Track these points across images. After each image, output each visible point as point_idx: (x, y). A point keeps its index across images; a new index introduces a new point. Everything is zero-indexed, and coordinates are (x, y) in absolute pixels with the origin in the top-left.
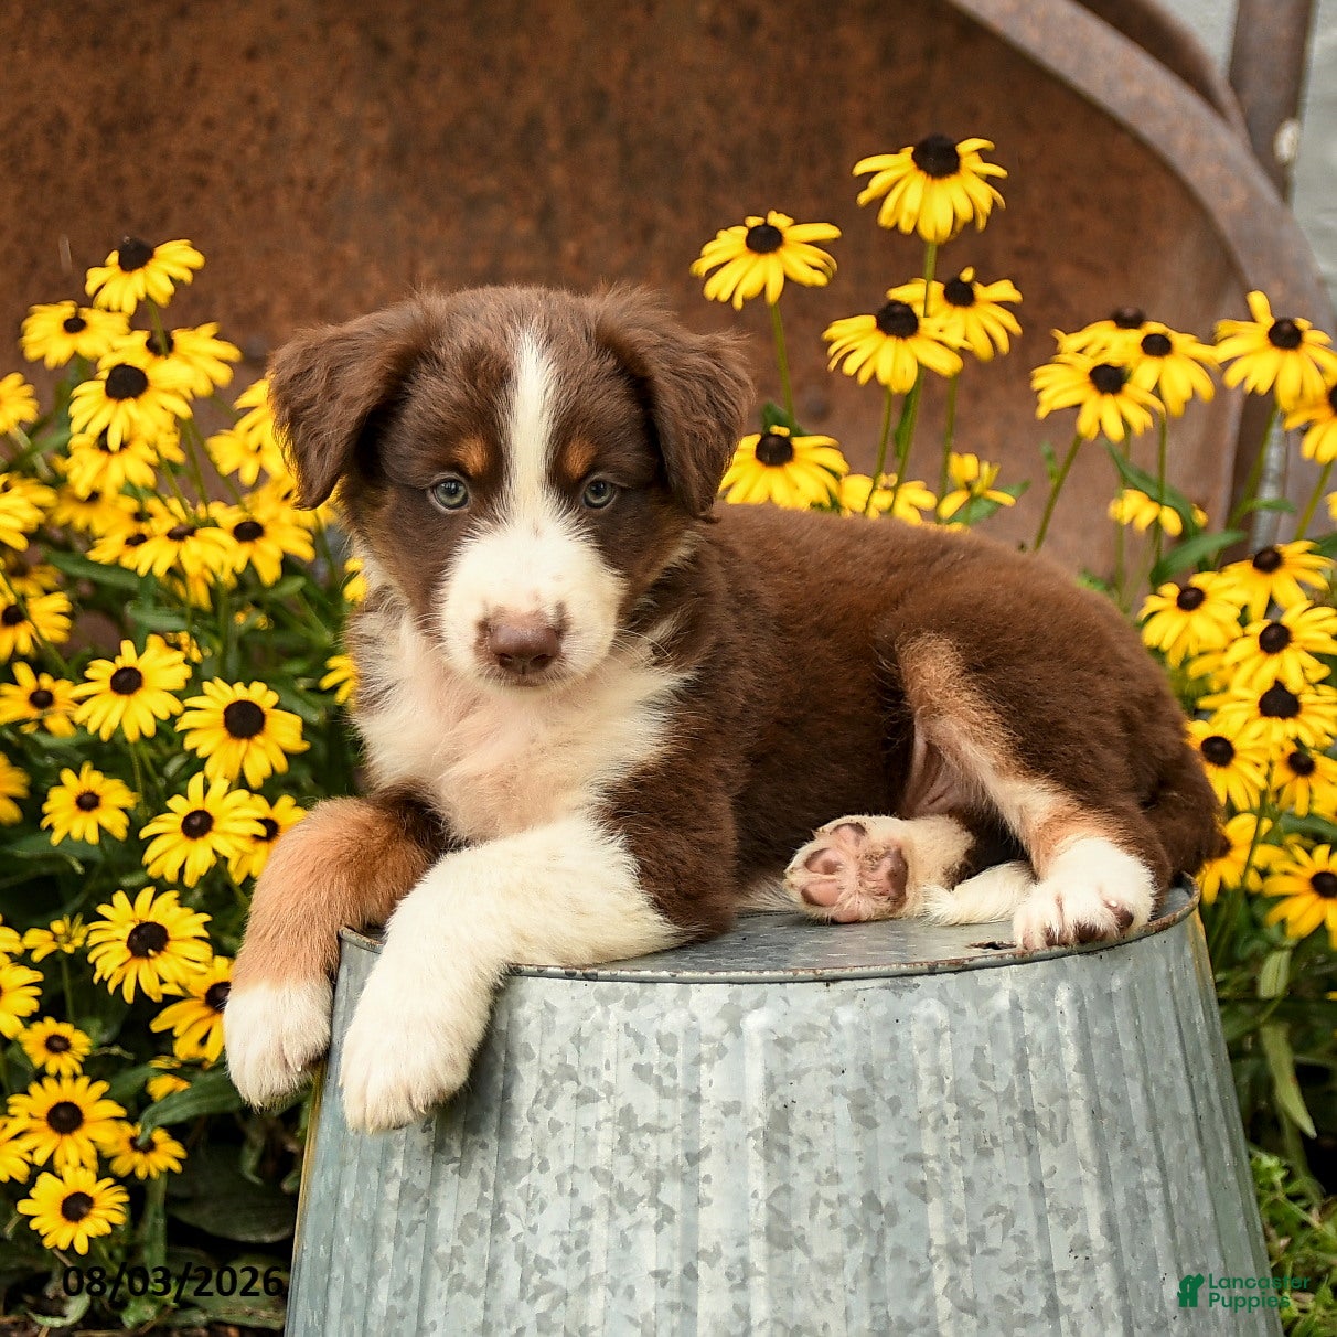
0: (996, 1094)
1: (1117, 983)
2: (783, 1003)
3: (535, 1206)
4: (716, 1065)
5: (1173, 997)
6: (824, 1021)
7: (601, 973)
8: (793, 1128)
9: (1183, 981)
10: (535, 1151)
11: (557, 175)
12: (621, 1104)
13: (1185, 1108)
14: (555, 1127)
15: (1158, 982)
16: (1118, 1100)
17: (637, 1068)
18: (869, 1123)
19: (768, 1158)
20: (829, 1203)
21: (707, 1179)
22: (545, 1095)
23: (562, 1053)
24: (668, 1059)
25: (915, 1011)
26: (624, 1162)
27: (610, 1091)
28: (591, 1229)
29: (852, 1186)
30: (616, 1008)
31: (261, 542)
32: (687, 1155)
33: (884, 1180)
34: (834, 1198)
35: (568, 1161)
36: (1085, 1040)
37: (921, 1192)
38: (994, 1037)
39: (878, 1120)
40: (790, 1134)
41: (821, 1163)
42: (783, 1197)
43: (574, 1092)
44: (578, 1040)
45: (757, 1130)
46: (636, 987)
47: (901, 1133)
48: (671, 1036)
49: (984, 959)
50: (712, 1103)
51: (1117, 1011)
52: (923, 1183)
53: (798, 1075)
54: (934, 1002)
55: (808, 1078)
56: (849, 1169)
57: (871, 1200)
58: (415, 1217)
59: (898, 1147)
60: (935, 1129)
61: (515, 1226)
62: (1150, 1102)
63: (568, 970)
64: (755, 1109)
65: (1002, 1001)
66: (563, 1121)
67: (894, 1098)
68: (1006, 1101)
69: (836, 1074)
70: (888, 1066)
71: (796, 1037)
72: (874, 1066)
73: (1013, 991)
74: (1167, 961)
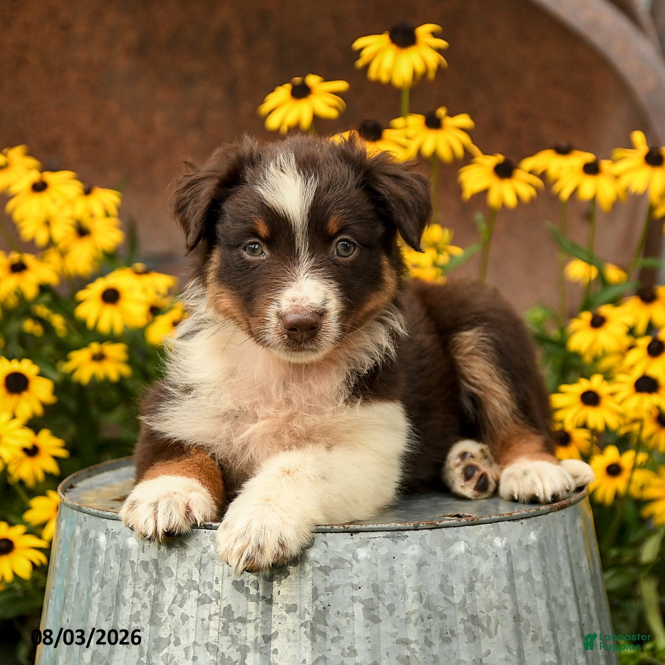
0: (454, 604)
1: (532, 539)
2: (324, 545)
4: (282, 582)
5: (568, 549)
6: (348, 556)
8: (328, 622)
9: (575, 540)
10: (172, 633)
12: (224, 605)
13: (573, 618)
14: (185, 618)
15: (558, 540)
16: (531, 611)
17: (235, 583)
18: (376, 620)
19: (313, 640)
21: (275, 651)
22: (179, 598)
23: (190, 573)
24: (252, 577)
25: (405, 552)
26: (225, 641)
27: (218, 596)
29: (364, 658)
32: (263, 637)
33: (384, 654)
35: (192, 639)
36: (511, 573)
37: (406, 662)
38: (454, 569)
39: (381, 618)
40: (327, 625)
41: (345, 644)
42: (322, 663)
43: (197, 597)
44: (200, 565)
45: (307, 622)
47: (395, 626)
49: (449, 522)
50: (280, 605)
51: (531, 557)
52: (408, 657)
53: (331, 589)
54: (416, 547)
55: (339, 591)
56: (361, 647)
59: (393, 635)
60: (416, 625)
62: (551, 613)
64: (306, 609)
65: (461, 547)
66: (189, 615)
67: (391, 605)
68: (460, 609)
69: (356, 590)
70: (387, 585)
71: (332, 567)
72: (379, 585)
73: (466, 542)
74: (565, 528)
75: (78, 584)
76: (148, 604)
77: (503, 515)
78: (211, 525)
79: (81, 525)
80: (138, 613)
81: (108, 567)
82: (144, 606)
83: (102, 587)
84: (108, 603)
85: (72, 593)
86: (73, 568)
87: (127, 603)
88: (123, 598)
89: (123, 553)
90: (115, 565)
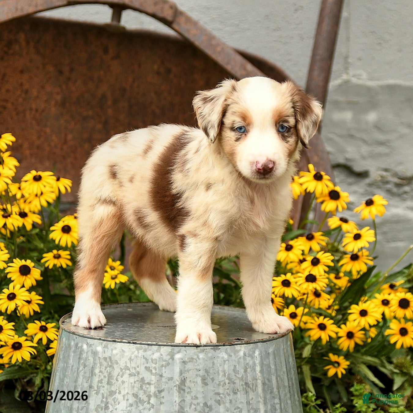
0: (239, 378)
1: (271, 350)
2: (185, 352)
3: (117, 403)
4: (167, 368)
5: (284, 355)
6: (195, 357)
7: (137, 342)
8: (186, 385)
9: (287, 351)
10: (117, 388)
12: (141, 377)
13: (286, 384)
14: (123, 382)
15: (281, 351)
16: (270, 380)
17: (146, 367)
18: (206, 384)
19: (180, 392)
20: (194, 405)
21: (163, 397)
22: (121, 374)
23: (126, 363)
24: (154, 365)
25: (219, 355)
26: (141, 392)
27: (138, 373)
28: (132, 409)
29: (201, 400)
30: (141, 352)
31: (26, 218)
32: (158, 391)
33: (209, 399)
34: (196, 403)
35: (126, 392)
36: (262, 365)
37: (219, 402)
38: (239, 363)
39: (208, 383)
40: (185, 386)
41: (193, 394)
42: (183, 403)
43: (129, 373)
44: (130, 359)
45: (177, 385)
46: (147, 346)
47: (214, 387)
48: (156, 359)
49: (237, 343)
50: (165, 378)
51: (270, 358)
52: (219, 400)
53: (188, 371)
54: (224, 353)
55: (191, 372)
56: (200, 396)
57: (205, 404)
58: (83, 405)
59: (213, 391)
60: (223, 386)
61: (111, 408)
62: (277, 381)
63: (129, 341)
64: (177, 379)
65: (241, 354)
66: (125, 381)
67: (212, 378)
68: (241, 380)
69: (198, 371)
70: (211, 369)
71: (188, 361)
72: (208, 369)
73: (244, 351)
74: (283, 345)
75: (72, 366)
76: (107, 376)
77: (259, 340)
78: (136, 342)
79: (74, 340)
80: (102, 380)
81: (88, 359)
82: (105, 377)
83: (84, 368)
84: (88, 375)
85: (69, 370)
86: (70, 359)
87: (97, 375)
88: (95, 373)
89: (95, 353)
90: (91, 358)
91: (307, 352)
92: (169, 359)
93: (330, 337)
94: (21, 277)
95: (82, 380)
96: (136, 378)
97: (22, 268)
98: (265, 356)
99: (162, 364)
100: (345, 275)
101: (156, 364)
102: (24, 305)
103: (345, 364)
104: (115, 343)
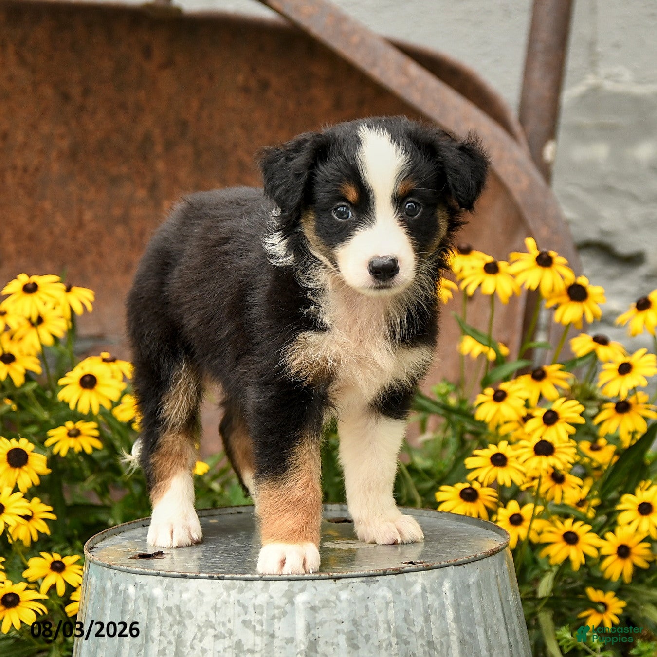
0: (415, 633)
1: (472, 580)
2: (314, 590)
4: (282, 620)
5: (498, 588)
6: (333, 598)
7: (226, 576)
8: (319, 650)
11: (160, 166)
12: (235, 639)
13: (505, 641)
14: (204, 651)
15: (491, 580)
16: (473, 636)
17: (244, 622)
18: (355, 647)
22: (199, 635)
23: (207, 615)
24: (258, 617)
25: (377, 593)
27: (231, 633)
30: (233, 593)
31: (13, 364)
36: (457, 607)
38: (413, 606)
39: (360, 646)
40: (317, 652)
43: (213, 634)
44: (215, 609)
45: (302, 650)
46: (243, 583)
47: (370, 652)
48: (261, 606)
49: (409, 568)
50: (280, 638)
51: (472, 593)
53: (322, 624)
54: (385, 589)
55: (326, 626)
60: (386, 650)
62: (487, 637)
63: (210, 575)
64: (301, 641)
65: (418, 588)
66: (207, 648)
67: (367, 635)
68: (420, 636)
69: (340, 624)
70: (364, 620)
71: (321, 606)
72: (358, 619)
73: (423, 584)
74: (495, 569)
76: (173, 641)
77: (450, 561)
78: (224, 577)
79: (111, 579)
80: (165, 648)
81: (137, 613)
82: (170, 643)
84: (138, 641)
86: (105, 615)
87: (155, 641)
88: (152, 637)
89: (150, 601)
90: (143, 611)
91: (545, 587)
92: (286, 604)
93: (586, 556)
94: (12, 470)
95: (128, 652)
96: (227, 642)
97: (12, 454)
98: (461, 591)
99: (273, 614)
100: (609, 443)
101: (262, 614)
102: (18, 525)
103: (616, 606)
104: (185, 579)
